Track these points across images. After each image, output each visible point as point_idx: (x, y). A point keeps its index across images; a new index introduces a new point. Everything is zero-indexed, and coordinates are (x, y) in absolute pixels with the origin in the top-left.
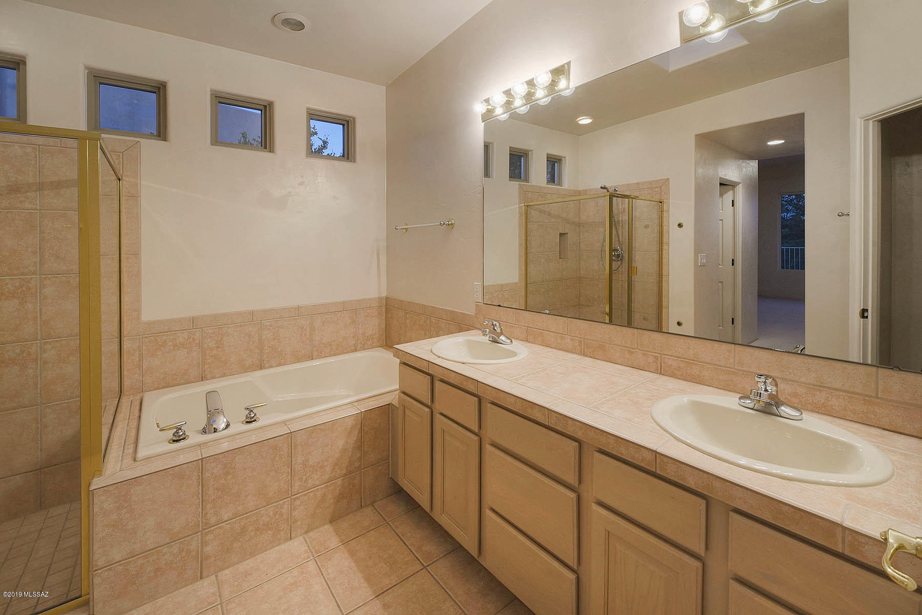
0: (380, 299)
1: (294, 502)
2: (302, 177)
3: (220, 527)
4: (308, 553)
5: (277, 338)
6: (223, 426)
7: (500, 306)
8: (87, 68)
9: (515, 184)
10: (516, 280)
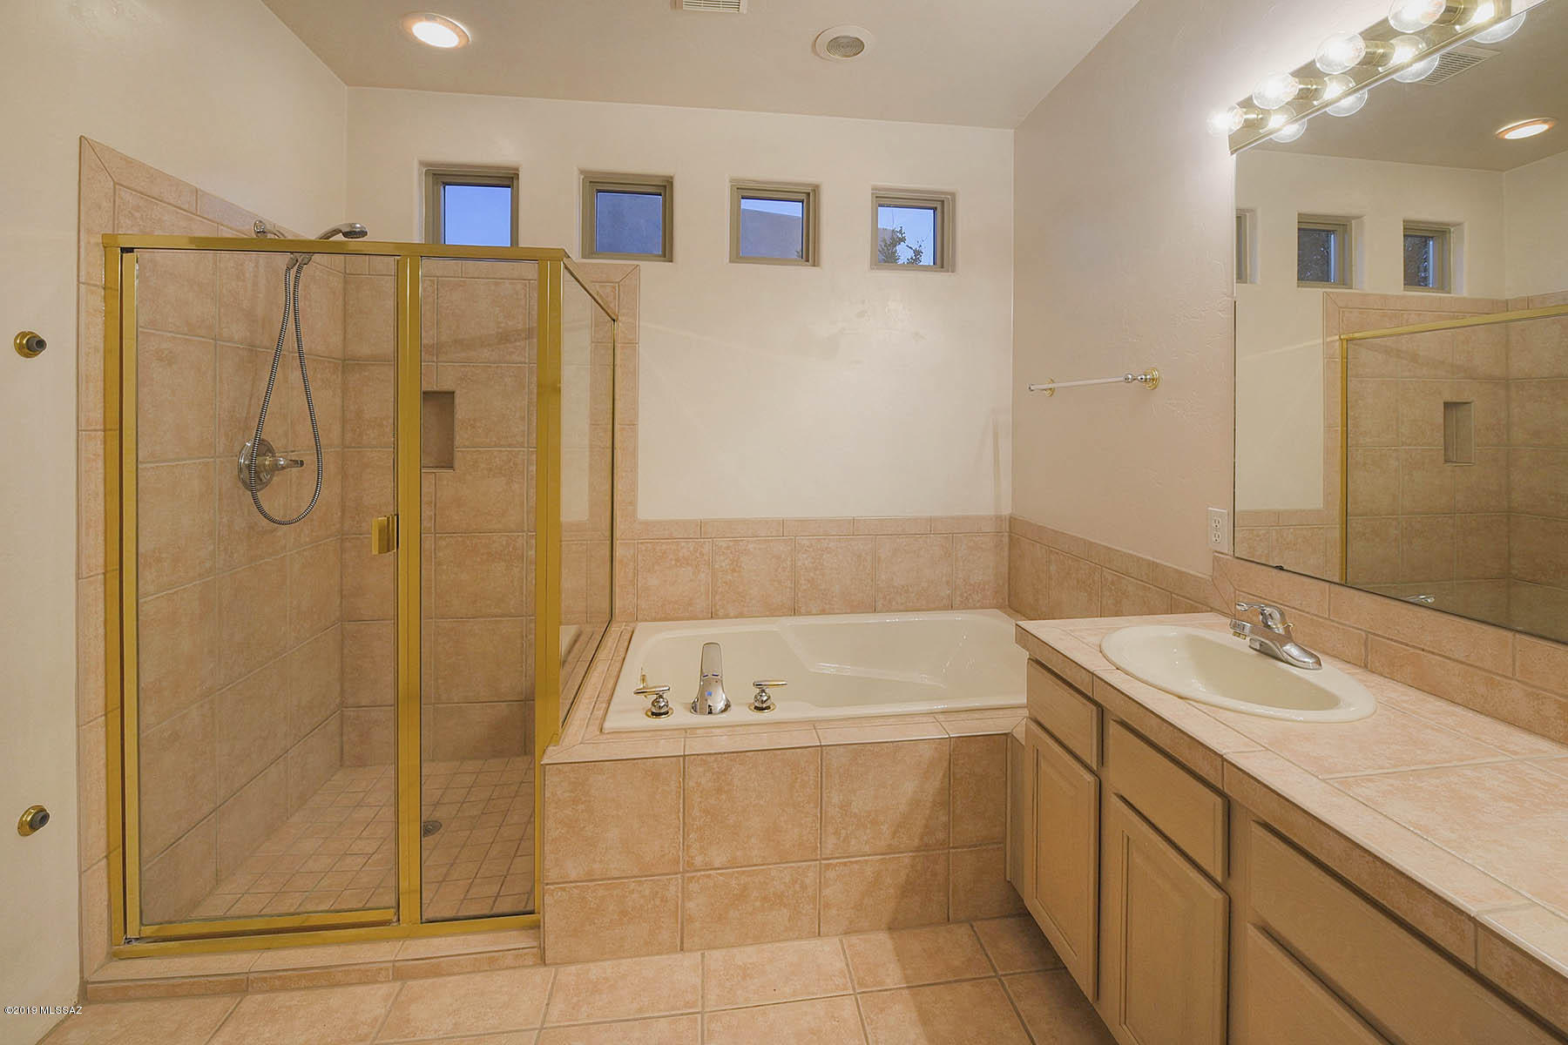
0: (999, 518)
1: (825, 871)
2: (863, 302)
3: (709, 876)
4: (846, 978)
5: (820, 567)
6: (721, 705)
7: (1281, 568)
8: (582, 172)
9: (1315, 294)
10: (1317, 503)
